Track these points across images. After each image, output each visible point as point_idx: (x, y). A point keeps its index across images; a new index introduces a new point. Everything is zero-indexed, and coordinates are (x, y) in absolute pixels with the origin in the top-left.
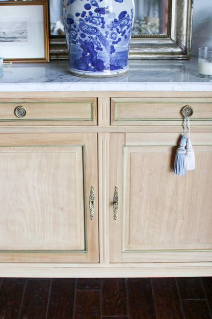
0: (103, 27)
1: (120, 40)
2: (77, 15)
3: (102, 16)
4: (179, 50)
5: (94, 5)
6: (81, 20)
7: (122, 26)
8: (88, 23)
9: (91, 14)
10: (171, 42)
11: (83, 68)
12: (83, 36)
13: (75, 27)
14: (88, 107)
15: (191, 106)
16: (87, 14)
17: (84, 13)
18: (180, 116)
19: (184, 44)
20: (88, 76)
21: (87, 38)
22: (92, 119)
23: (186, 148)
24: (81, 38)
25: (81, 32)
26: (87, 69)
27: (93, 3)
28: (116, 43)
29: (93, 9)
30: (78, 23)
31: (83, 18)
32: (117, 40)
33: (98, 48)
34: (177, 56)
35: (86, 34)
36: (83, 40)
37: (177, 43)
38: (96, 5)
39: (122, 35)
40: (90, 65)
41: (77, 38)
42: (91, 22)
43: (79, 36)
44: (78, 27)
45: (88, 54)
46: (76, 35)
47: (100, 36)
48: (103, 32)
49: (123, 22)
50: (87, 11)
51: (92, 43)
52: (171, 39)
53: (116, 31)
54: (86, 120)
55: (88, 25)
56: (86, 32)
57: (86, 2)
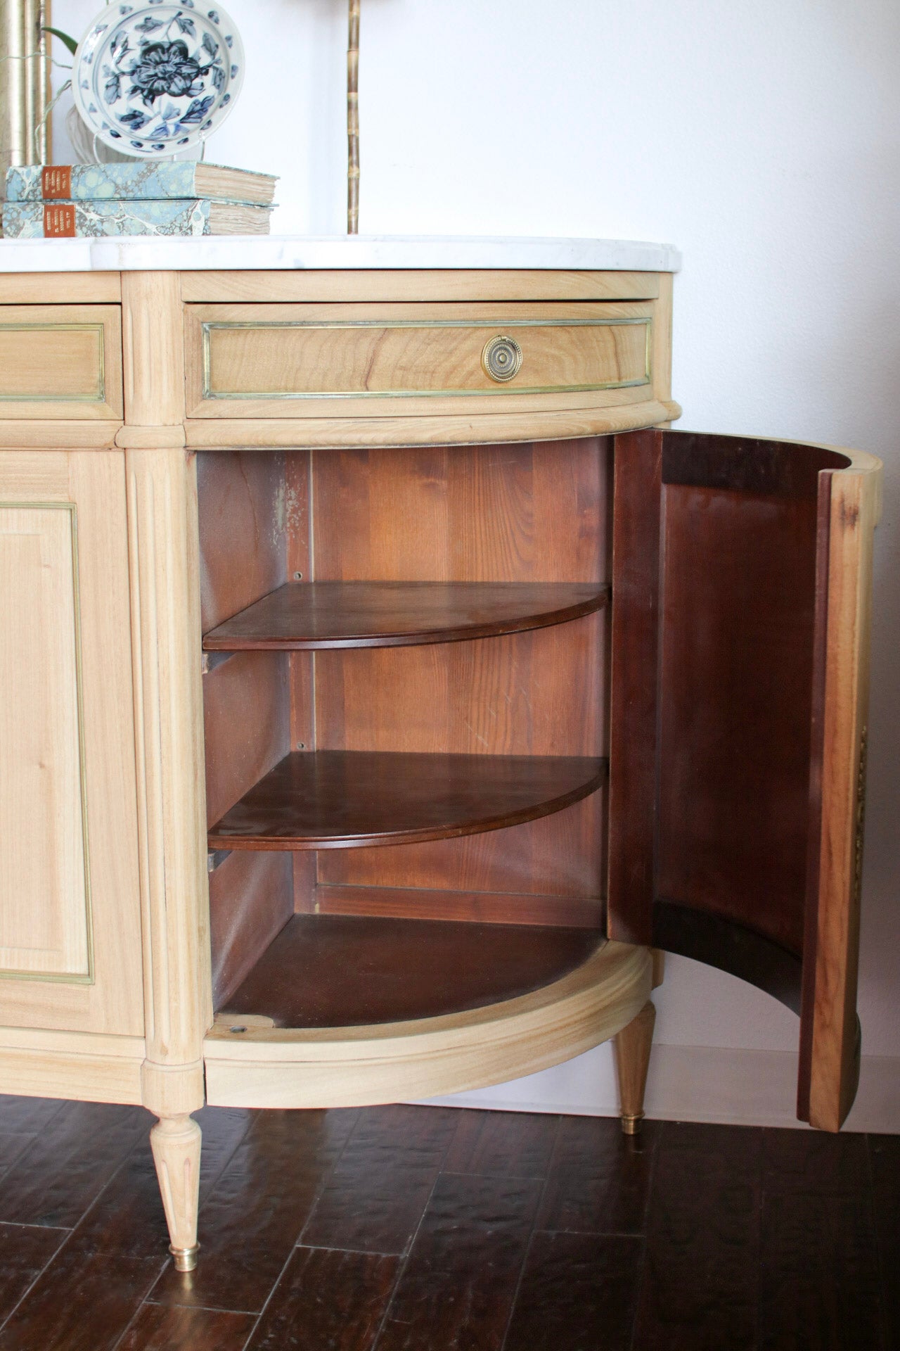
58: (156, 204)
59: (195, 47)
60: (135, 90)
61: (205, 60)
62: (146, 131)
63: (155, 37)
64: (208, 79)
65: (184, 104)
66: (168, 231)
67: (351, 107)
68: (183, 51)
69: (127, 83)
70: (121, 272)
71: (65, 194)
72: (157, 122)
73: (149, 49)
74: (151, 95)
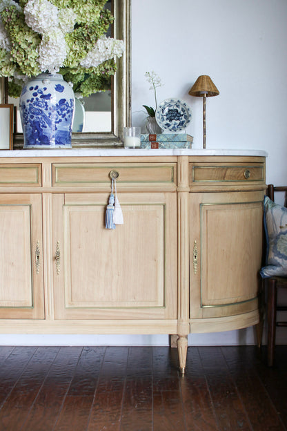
0: (47, 109)
1: (60, 121)
2: (28, 101)
3: (46, 101)
6: (30, 105)
7: (62, 110)
8: (36, 107)
9: (37, 99)
10: (113, 137)
11: (33, 143)
12: (32, 117)
13: (26, 110)
14: (34, 172)
15: (117, 170)
16: (35, 100)
17: (33, 99)
18: (108, 179)
21: (35, 118)
22: (38, 182)
23: (114, 205)
24: (30, 119)
25: (30, 114)
26: (35, 143)
27: (39, 91)
28: (58, 122)
29: (39, 95)
30: (28, 107)
31: (32, 103)
32: (58, 120)
33: (43, 126)
35: (34, 115)
36: (32, 120)
38: (41, 93)
39: (63, 117)
40: (37, 140)
41: (28, 119)
42: (38, 105)
43: (29, 117)
44: (28, 110)
45: (36, 131)
46: (27, 117)
47: (44, 116)
48: (46, 113)
49: (63, 107)
50: (35, 98)
51: (38, 122)
52: (114, 135)
53: (57, 113)
54: (33, 183)
56: (34, 113)
57: (34, 91)
58: (178, 142)
59: (180, 110)
60: (167, 119)
61: (182, 113)
62: (171, 127)
63: (171, 108)
64: (183, 117)
65: (178, 122)
66: (180, 148)
67: (204, 123)
68: (177, 111)
69: (165, 118)
70: (177, 156)
71: (155, 140)
72: (173, 126)
73: (170, 110)
74: (171, 120)
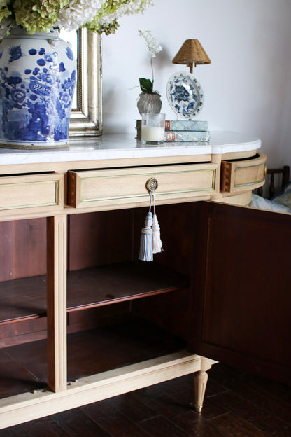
2: (28, 72)
3: (57, 73)
4: (91, 125)
5: (49, 61)
6: (32, 78)
8: (42, 82)
9: (45, 70)
10: (82, 116)
11: (30, 137)
12: (34, 98)
13: (23, 86)
16: (41, 71)
17: (37, 70)
19: (95, 118)
20: (38, 147)
21: (38, 100)
24: (30, 100)
25: (31, 93)
26: (36, 138)
27: (48, 58)
28: (67, 106)
29: (48, 65)
30: (29, 81)
31: (36, 76)
32: (68, 103)
34: (89, 132)
35: (37, 95)
36: (34, 102)
37: (89, 119)
38: (51, 60)
40: (39, 133)
41: (25, 101)
42: (45, 80)
43: (27, 98)
44: (27, 87)
45: (39, 119)
46: (24, 97)
47: (54, 98)
50: (41, 68)
51: (44, 105)
52: (83, 113)
53: (68, 93)
55: (41, 84)
56: (38, 92)
57: (38, 57)
58: (197, 133)
59: (187, 88)
60: (176, 99)
62: (180, 111)
65: (187, 103)
68: (184, 88)
69: (174, 97)
72: (182, 108)
73: (177, 87)
74: (179, 100)
